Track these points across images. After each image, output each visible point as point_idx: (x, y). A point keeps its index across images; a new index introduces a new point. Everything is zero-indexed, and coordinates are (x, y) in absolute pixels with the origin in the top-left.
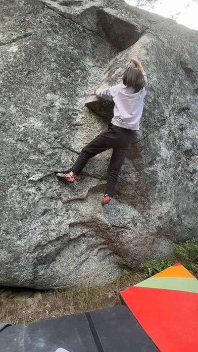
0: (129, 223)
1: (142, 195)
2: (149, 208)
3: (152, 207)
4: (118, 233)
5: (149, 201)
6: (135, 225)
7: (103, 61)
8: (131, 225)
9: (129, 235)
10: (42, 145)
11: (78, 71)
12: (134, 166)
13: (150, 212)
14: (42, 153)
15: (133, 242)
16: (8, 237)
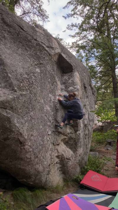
0: (71, 157)
1: (75, 144)
2: (77, 151)
3: (78, 150)
4: (67, 162)
5: (77, 147)
6: (72, 158)
7: (59, 77)
8: (71, 158)
9: (70, 163)
10: (50, 118)
11: (55, 83)
12: (75, 131)
13: (77, 152)
14: (50, 122)
15: (71, 166)
16: (43, 160)
